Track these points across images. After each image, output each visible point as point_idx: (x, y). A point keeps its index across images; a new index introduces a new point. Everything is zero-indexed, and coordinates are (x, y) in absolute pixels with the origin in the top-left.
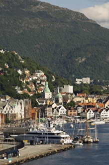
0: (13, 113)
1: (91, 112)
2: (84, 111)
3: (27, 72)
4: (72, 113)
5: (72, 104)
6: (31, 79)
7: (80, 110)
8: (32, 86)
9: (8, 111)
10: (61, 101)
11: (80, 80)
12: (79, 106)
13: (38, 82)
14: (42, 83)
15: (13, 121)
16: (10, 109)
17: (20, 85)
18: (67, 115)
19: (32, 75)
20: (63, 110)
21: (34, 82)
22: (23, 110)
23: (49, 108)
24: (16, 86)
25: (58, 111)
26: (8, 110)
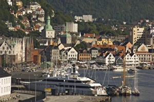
0: (12, 54)
1: (110, 56)
2: (101, 55)
3: (19, 4)
4: (85, 57)
5: (83, 46)
6: (24, 13)
7: (95, 53)
8: (26, 22)
9: (6, 52)
10: (69, 41)
11: (80, 18)
12: (94, 48)
13: (34, 17)
14: (39, 19)
15: (12, 64)
16: (8, 49)
17: (12, 19)
18: (78, 60)
19: (26, 7)
20: (73, 53)
21: (29, 16)
22: (24, 51)
23: (55, 50)
24: (6, 20)
25: (67, 54)
26: (6, 49)
